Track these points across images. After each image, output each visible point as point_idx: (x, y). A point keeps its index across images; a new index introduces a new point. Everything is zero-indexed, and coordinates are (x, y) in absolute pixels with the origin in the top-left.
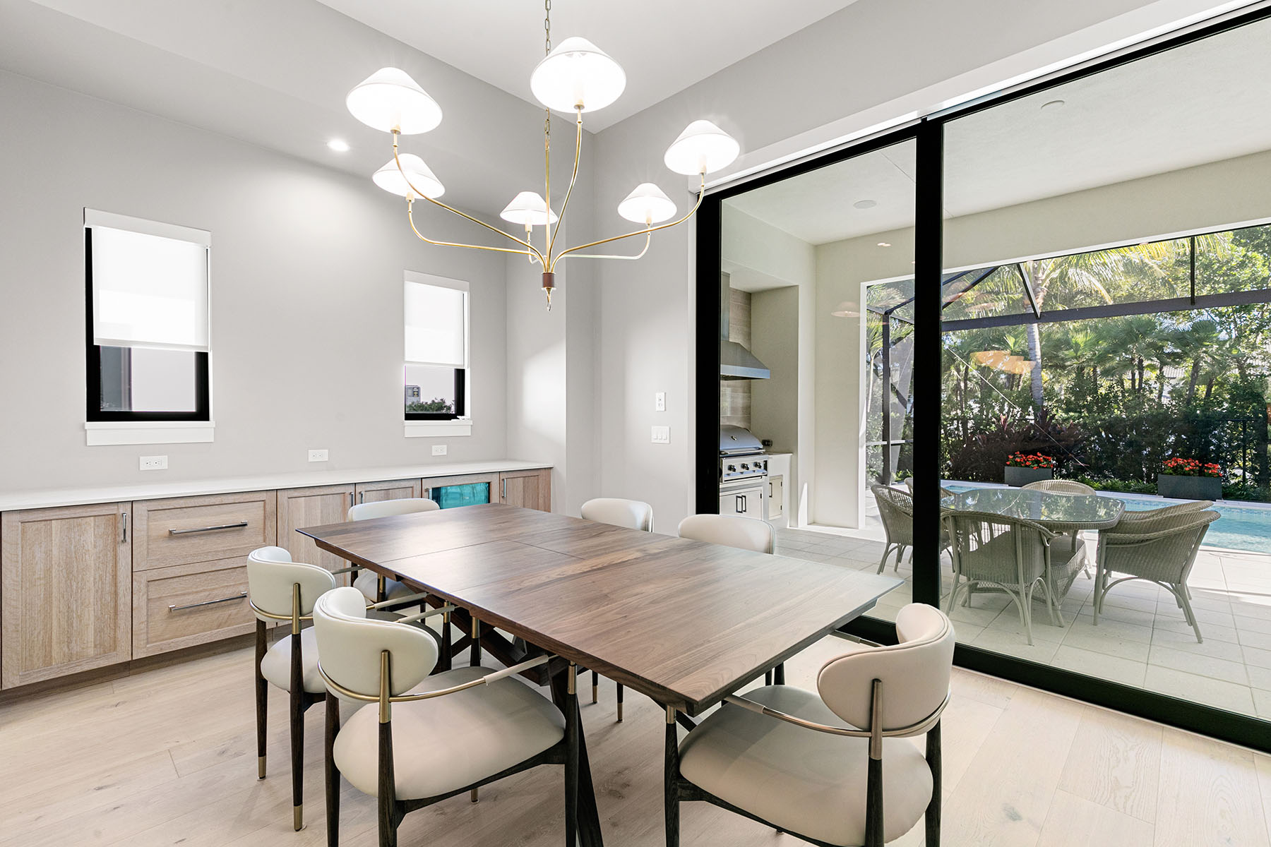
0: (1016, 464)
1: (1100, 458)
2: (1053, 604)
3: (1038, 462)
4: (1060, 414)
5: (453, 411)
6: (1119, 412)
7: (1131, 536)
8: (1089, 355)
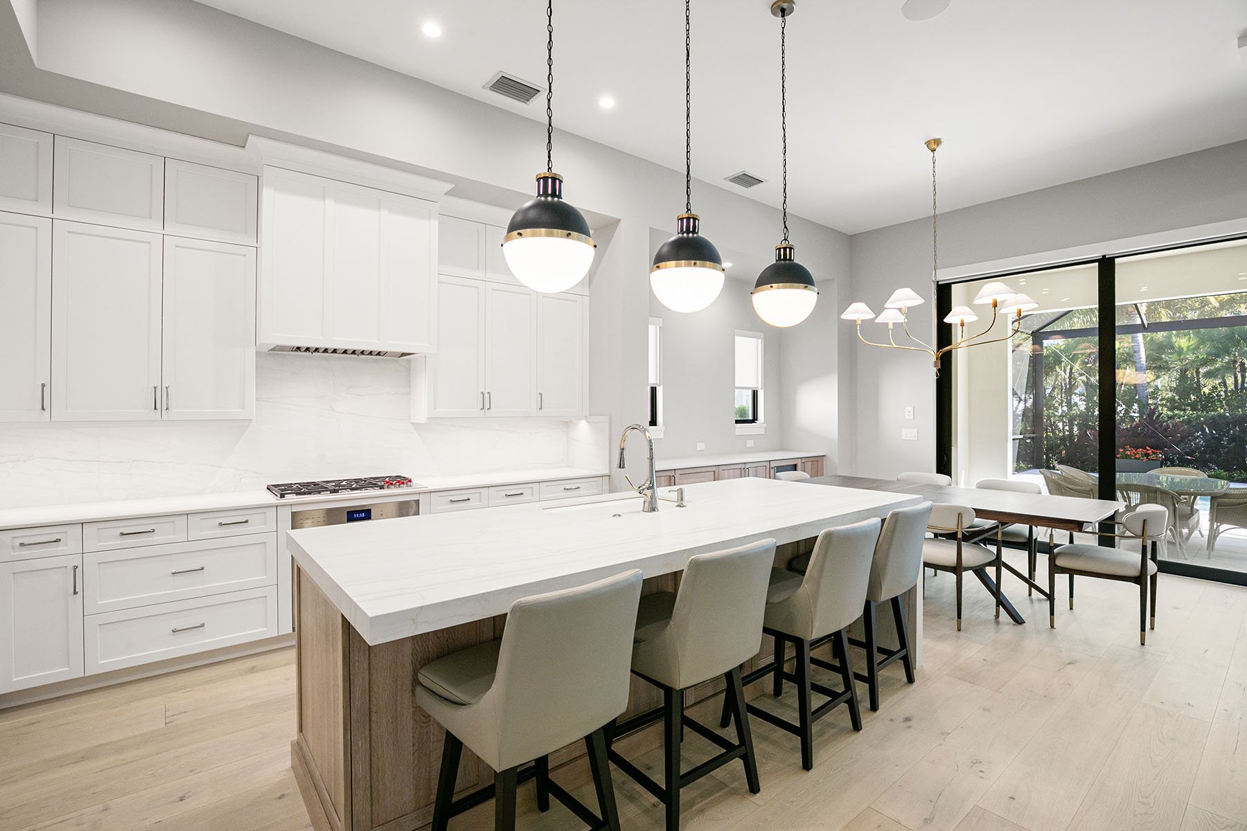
0: (1127, 457)
1: (1205, 452)
2: (1180, 545)
3: (1147, 455)
4: (1165, 412)
5: (751, 418)
6: (1222, 411)
7: (1234, 501)
8: (1191, 357)
